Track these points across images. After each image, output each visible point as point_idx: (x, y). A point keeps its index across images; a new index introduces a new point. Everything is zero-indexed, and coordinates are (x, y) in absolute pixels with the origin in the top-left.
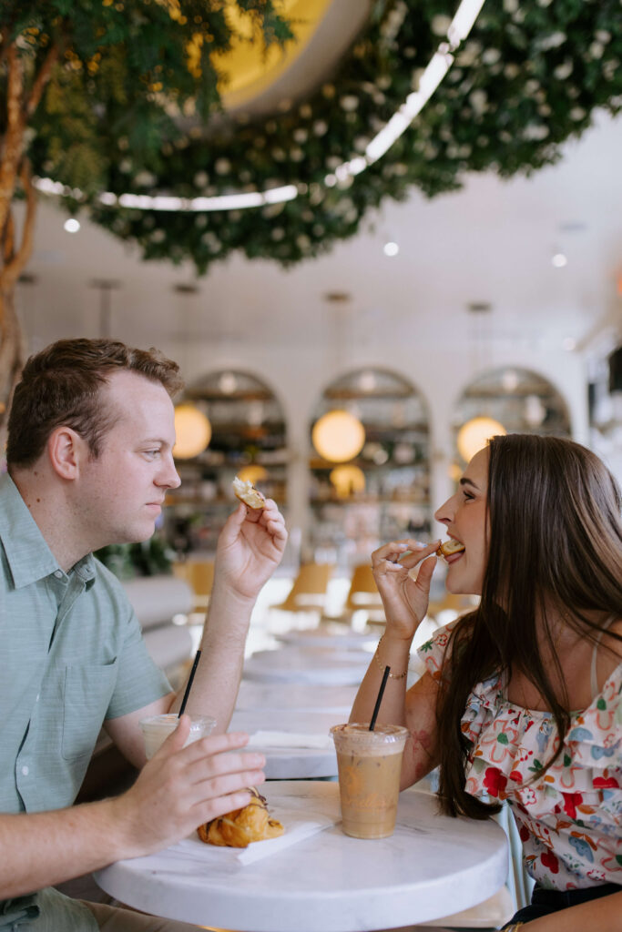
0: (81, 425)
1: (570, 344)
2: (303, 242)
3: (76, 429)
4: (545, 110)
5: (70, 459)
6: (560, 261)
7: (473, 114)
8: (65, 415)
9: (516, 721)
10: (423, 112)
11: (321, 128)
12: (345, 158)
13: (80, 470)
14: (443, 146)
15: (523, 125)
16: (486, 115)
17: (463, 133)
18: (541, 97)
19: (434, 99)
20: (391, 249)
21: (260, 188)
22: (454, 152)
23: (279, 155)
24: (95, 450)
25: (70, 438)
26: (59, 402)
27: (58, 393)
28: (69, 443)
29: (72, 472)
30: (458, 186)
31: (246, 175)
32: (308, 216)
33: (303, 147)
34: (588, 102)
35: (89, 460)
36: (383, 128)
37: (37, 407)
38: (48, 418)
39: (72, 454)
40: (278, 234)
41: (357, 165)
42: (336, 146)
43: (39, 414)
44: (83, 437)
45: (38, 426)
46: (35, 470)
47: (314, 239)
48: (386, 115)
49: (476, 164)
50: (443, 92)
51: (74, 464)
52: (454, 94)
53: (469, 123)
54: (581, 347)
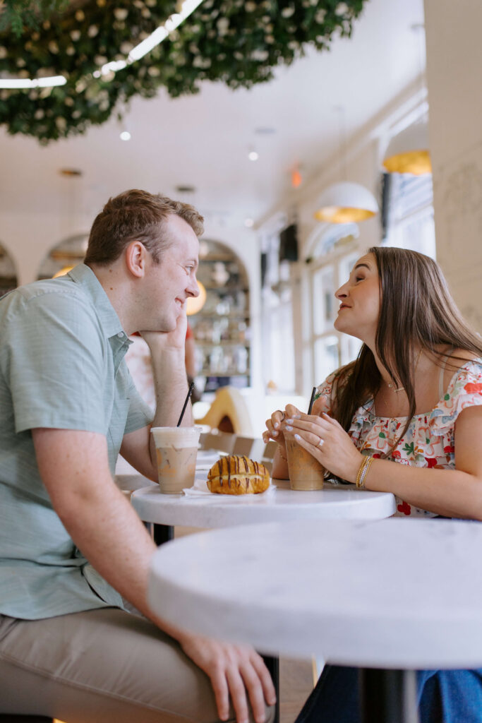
0: (148, 242)
1: (250, 223)
2: (61, 123)
3: (144, 244)
4: (270, 40)
5: (139, 263)
6: (253, 156)
7: (217, 36)
8: (138, 234)
9: (386, 426)
10: (180, 28)
11: (93, 31)
12: (110, 58)
13: (145, 271)
14: (191, 57)
15: (253, 48)
16: (226, 37)
17: (209, 50)
18: (269, 29)
19: (190, 20)
20: (125, 136)
21: (32, 76)
22: (198, 62)
23: (54, 48)
24: (156, 260)
25: (140, 250)
26: (136, 225)
27: (136, 220)
28: (139, 253)
29: (140, 272)
30: (195, 91)
31: (21, 63)
32: (69, 102)
33: (76, 44)
34: (302, 37)
35: (152, 266)
36: (147, 38)
37: (120, 227)
38: (126, 235)
39: (140, 261)
40: (39, 114)
41: (119, 65)
42: (103, 49)
43: (121, 232)
44: (148, 250)
45: (120, 239)
46: (110, 269)
47: (72, 122)
48: (151, 28)
49: (212, 74)
50: (197, 15)
51: (141, 267)
52: (206, 18)
53: (213, 41)
54: (256, 226)
